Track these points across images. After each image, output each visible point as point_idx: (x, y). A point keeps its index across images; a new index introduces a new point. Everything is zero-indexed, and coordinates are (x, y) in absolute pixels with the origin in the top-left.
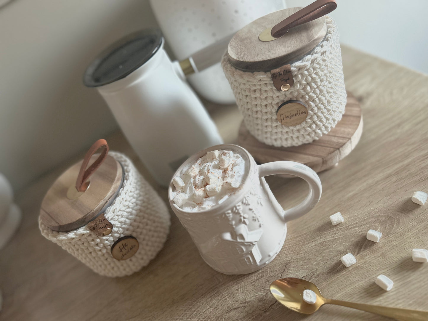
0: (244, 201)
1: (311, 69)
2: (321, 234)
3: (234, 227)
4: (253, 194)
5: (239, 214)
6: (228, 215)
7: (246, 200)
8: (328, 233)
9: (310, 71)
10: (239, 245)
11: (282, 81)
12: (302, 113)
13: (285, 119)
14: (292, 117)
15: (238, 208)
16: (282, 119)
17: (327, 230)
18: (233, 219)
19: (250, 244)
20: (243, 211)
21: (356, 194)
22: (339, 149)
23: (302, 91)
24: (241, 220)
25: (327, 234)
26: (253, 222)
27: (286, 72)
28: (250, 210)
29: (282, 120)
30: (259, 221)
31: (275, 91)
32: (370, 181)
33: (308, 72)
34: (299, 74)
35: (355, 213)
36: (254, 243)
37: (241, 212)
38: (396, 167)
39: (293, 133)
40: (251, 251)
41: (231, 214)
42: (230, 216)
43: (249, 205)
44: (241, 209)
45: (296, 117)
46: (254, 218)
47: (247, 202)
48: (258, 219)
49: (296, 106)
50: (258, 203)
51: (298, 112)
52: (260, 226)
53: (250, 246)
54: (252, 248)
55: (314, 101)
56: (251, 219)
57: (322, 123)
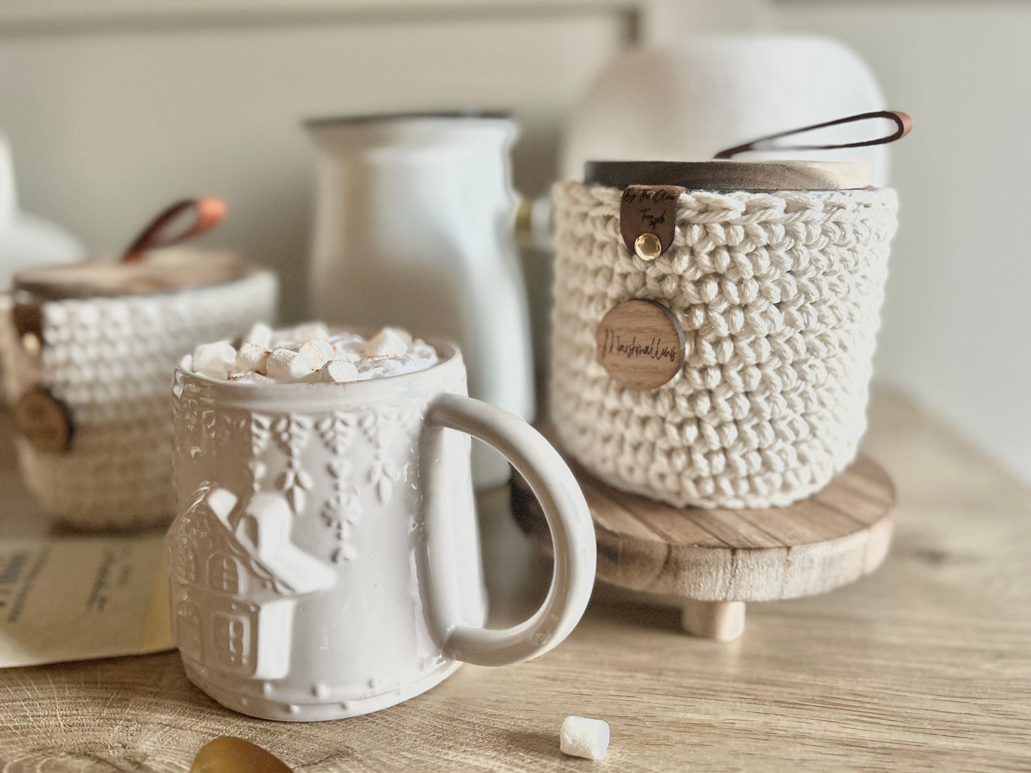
0: (325, 425)
1: (740, 230)
2: (506, 751)
3: (256, 486)
4: (365, 432)
5: (289, 452)
6: (254, 429)
7: (333, 425)
8: (529, 761)
9: (731, 231)
10: (235, 555)
11: (644, 217)
12: (664, 353)
13: (615, 350)
14: (635, 353)
15: (294, 428)
16: (608, 347)
17: (532, 753)
18: (264, 457)
19: (267, 580)
20: (305, 456)
21: (711, 726)
22: (734, 551)
23: (690, 288)
24: (284, 478)
25: (523, 761)
26: (319, 523)
27: (663, 196)
28: (332, 472)
29: (608, 351)
30: (339, 537)
31: (620, 252)
32: (783, 723)
33: (727, 234)
34: (698, 224)
35: (656, 764)
36: (280, 587)
37: (296, 451)
38: (896, 735)
39: (627, 425)
40: (258, 609)
41: (265, 435)
42: (258, 437)
43: (334, 451)
44: (303, 444)
45: (644, 361)
46: (329, 513)
47: (334, 438)
48: (339, 527)
49: (652, 320)
50: (369, 477)
51: (655, 346)
52: (334, 558)
53: (264, 586)
54: (267, 600)
55: (717, 343)
56: (318, 506)
57: (721, 441)
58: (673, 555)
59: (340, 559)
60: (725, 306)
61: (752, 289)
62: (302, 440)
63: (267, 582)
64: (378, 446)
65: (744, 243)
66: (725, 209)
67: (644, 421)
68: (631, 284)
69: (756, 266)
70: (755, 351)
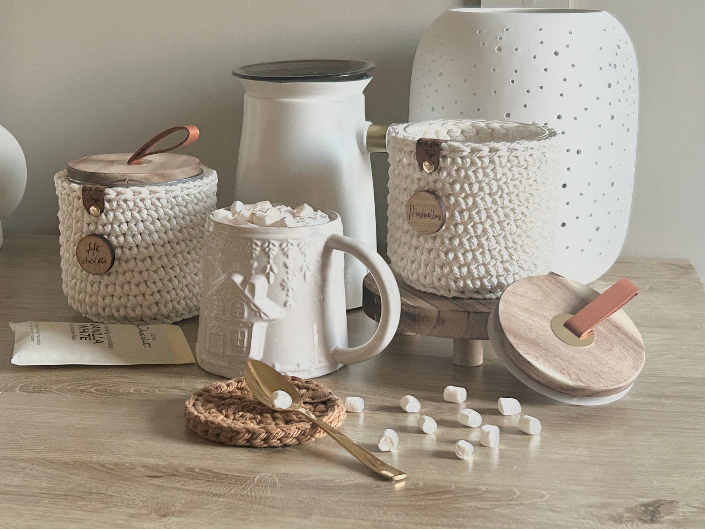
0: (284, 245)
1: (468, 160)
3: (253, 272)
4: (300, 249)
5: (269, 257)
6: (254, 246)
7: (287, 245)
9: (464, 161)
10: (243, 301)
11: (427, 155)
12: (436, 216)
13: (415, 215)
14: (423, 217)
15: (271, 246)
16: (412, 214)
18: (257, 259)
20: (275, 259)
22: (469, 313)
23: (448, 186)
24: (266, 267)
26: (280, 288)
27: (434, 144)
28: (286, 266)
29: (411, 216)
30: (287, 295)
31: (417, 168)
33: (463, 162)
34: (450, 157)
36: (262, 314)
37: (271, 256)
39: (422, 253)
40: (253, 325)
41: (258, 249)
42: (256, 250)
43: (287, 257)
44: (275, 253)
45: (427, 220)
46: (284, 284)
47: (287, 251)
48: (288, 291)
49: (432, 201)
50: (301, 270)
51: (432, 213)
52: (285, 305)
53: (256, 315)
54: (256, 321)
55: (461, 212)
56: (280, 281)
57: (464, 260)
58: (441, 316)
59: (288, 305)
60: (463, 195)
61: (476, 187)
62: (275, 251)
63: (257, 313)
64: (305, 256)
65: (470, 166)
66: (461, 151)
67: (430, 251)
68: (422, 183)
69: (477, 177)
70: (479, 216)
